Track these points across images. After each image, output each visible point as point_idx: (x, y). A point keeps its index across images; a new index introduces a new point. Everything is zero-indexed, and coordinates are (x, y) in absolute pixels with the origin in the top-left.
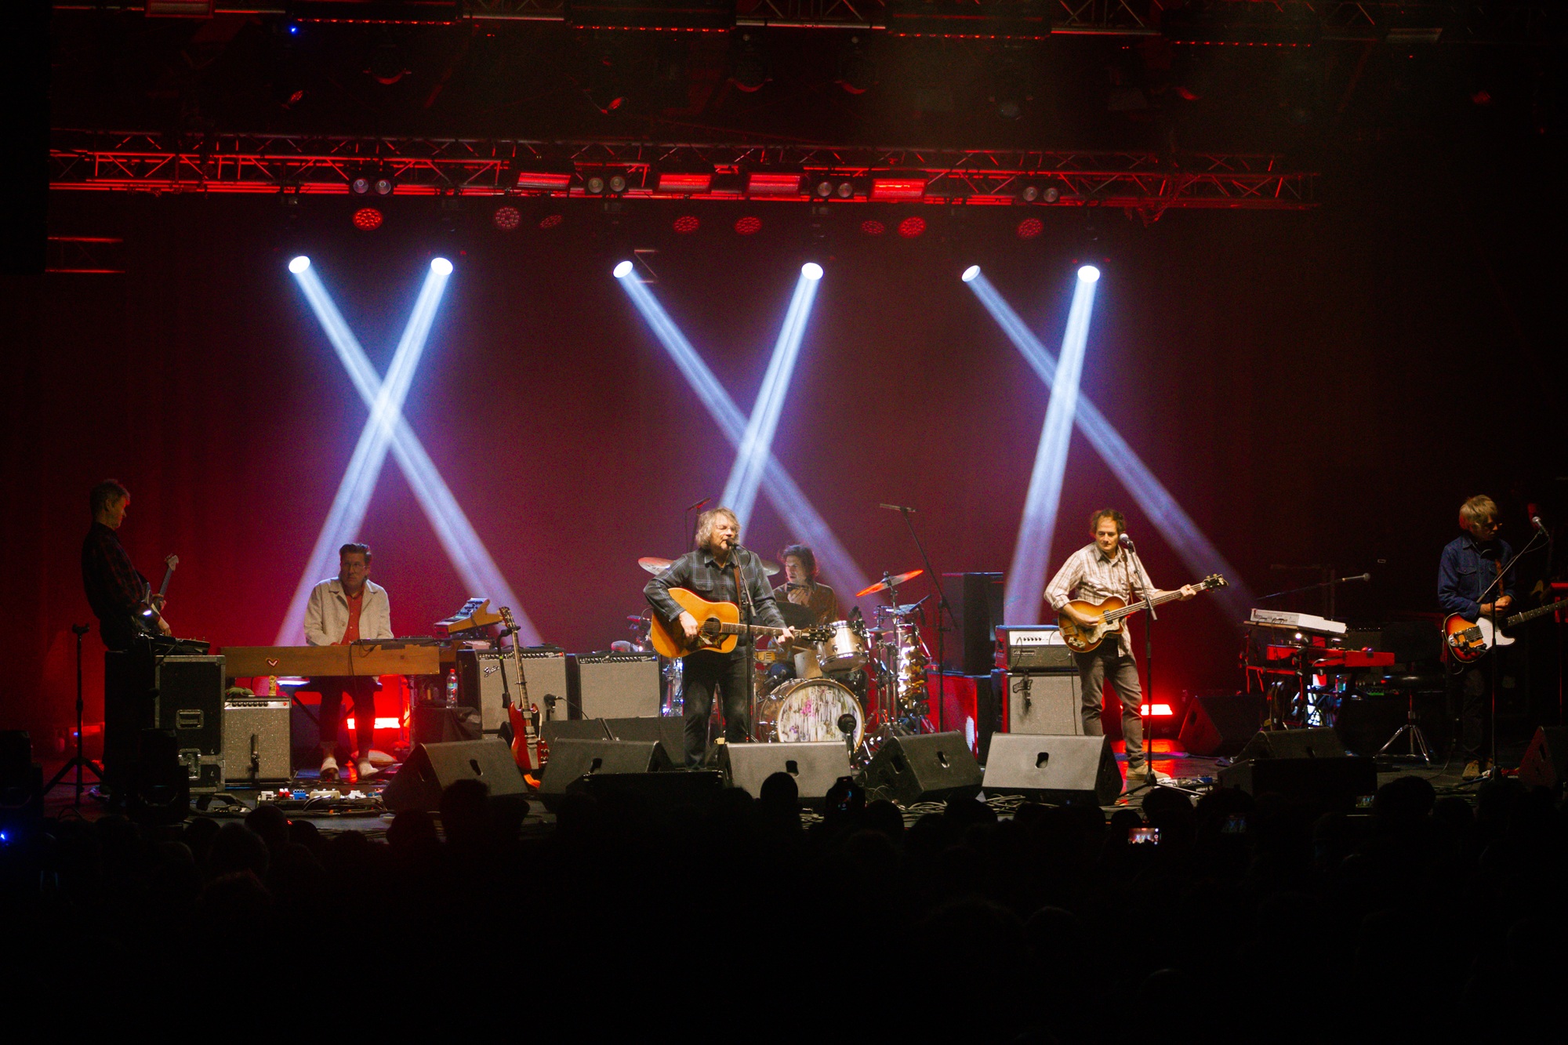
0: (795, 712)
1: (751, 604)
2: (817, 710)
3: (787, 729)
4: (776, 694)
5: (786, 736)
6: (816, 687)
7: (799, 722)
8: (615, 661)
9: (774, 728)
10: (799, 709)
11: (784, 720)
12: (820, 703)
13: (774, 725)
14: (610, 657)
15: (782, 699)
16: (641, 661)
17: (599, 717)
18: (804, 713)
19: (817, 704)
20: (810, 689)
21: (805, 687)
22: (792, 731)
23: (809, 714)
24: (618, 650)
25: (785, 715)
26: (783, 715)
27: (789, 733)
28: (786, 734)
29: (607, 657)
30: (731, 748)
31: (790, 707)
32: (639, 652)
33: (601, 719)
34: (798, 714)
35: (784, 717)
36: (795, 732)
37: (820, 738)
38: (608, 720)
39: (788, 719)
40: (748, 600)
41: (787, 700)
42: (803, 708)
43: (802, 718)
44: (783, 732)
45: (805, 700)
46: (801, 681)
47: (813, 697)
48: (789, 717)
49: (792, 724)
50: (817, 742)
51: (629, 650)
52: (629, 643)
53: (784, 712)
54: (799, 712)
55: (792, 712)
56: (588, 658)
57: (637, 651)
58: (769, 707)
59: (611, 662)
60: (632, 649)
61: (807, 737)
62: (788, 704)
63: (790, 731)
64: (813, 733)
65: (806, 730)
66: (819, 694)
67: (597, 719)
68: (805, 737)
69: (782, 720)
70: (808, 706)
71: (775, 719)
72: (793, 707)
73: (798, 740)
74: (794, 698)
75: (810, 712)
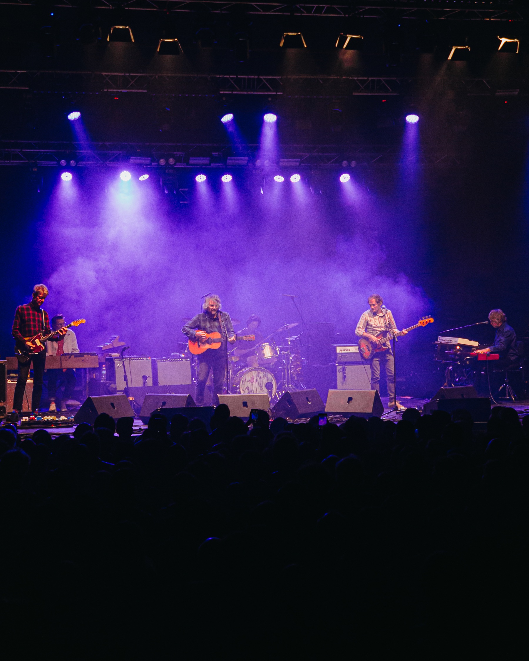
0: (247, 381)
1: (228, 336)
2: (257, 381)
3: (244, 389)
4: (239, 374)
7: (249, 386)
8: (172, 361)
9: (239, 389)
10: (249, 380)
11: (243, 385)
12: (258, 378)
14: (170, 360)
15: (242, 376)
16: (183, 362)
18: (251, 382)
19: (256, 378)
20: (253, 372)
22: (246, 390)
24: (174, 356)
25: (243, 383)
26: (242, 383)
27: (245, 390)
28: (244, 391)
30: (220, 397)
31: (245, 380)
36: (247, 390)
38: (169, 386)
39: (245, 384)
41: (244, 377)
42: (251, 380)
43: (251, 384)
44: (243, 390)
45: (252, 377)
46: (250, 369)
47: (255, 375)
49: (246, 386)
50: (257, 393)
52: (178, 354)
53: (243, 382)
55: (246, 381)
56: (161, 360)
57: (181, 357)
58: (237, 380)
60: (179, 356)
61: (253, 392)
62: (245, 378)
63: (245, 389)
64: (255, 390)
65: (252, 389)
66: (257, 374)
67: (165, 385)
68: (251, 392)
69: (242, 385)
70: (253, 379)
71: (239, 384)
72: (246, 380)
73: (249, 393)
74: (247, 376)
75: (254, 381)
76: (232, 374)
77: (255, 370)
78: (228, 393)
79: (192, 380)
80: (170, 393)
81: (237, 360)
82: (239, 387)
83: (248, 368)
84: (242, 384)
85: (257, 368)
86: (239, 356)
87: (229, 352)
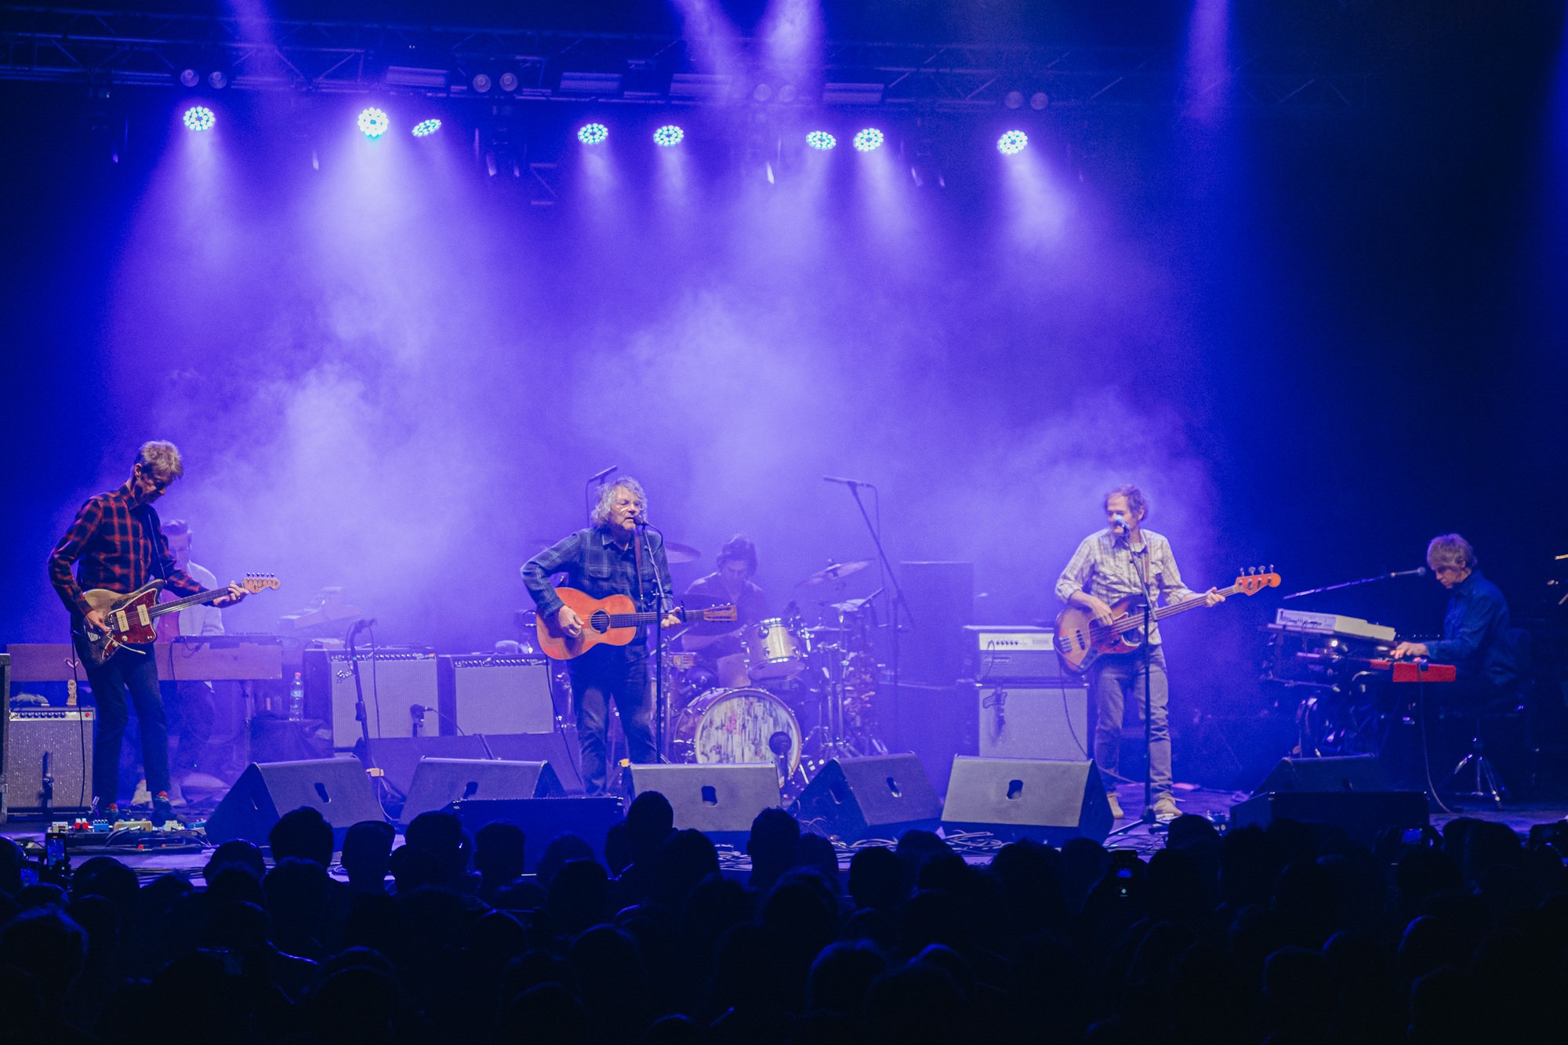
0: (717, 728)
1: (663, 595)
2: (744, 727)
3: (708, 749)
4: (694, 707)
5: (706, 758)
6: (743, 698)
7: (722, 742)
8: (498, 665)
9: (693, 749)
10: (723, 726)
11: (704, 738)
12: (747, 718)
13: (691, 744)
14: (492, 659)
15: (700, 713)
16: (529, 664)
17: (478, 733)
18: (728, 730)
19: (744, 719)
20: (735, 701)
21: (730, 699)
22: (714, 752)
23: (734, 731)
24: (503, 649)
25: (705, 732)
26: (702, 732)
27: (709, 754)
28: (706, 755)
29: (489, 659)
30: (636, 771)
31: (711, 723)
32: (529, 654)
33: (480, 735)
34: (720, 731)
35: (704, 734)
36: (716, 753)
37: (747, 759)
38: (487, 736)
39: (708, 737)
40: (659, 591)
41: (708, 715)
42: (728, 723)
43: (726, 736)
44: (703, 753)
45: (729, 714)
46: (725, 691)
47: (739, 711)
48: (709, 735)
49: (713, 743)
50: (743, 763)
51: (517, 652)
52: (517, 643)
53: (703, 729)
54: (721, 729)
55: (713, 728)
56: (465, 660)
57: (526, 653)
58: (687, 722)
59: (494, 665)
60: (520, 651)
61: (731, 759)
62: (709, 719)
63: (711, 751)
64: (738, 754)
65: (730, 750)
66: (747, 707)
67: (475, 735)
68: (728, 758)
69: (700, 739)
70: (733, 722)
71: (693, 737)
72: (714, 723)
73: (720, 761)
74: (716, 711)
75: (735, 728)
76: (671, 705)
77: (740, 696)
78: (659, 761)
79: (556, 722)
80: (491, 759)
81: (687, 666)
82: (693, 745)
83: (721, 690)
84: (702, 735)
85: (746, 689)
86: (694, 653)
87: (665, 642)
